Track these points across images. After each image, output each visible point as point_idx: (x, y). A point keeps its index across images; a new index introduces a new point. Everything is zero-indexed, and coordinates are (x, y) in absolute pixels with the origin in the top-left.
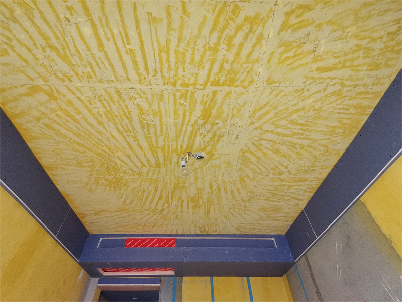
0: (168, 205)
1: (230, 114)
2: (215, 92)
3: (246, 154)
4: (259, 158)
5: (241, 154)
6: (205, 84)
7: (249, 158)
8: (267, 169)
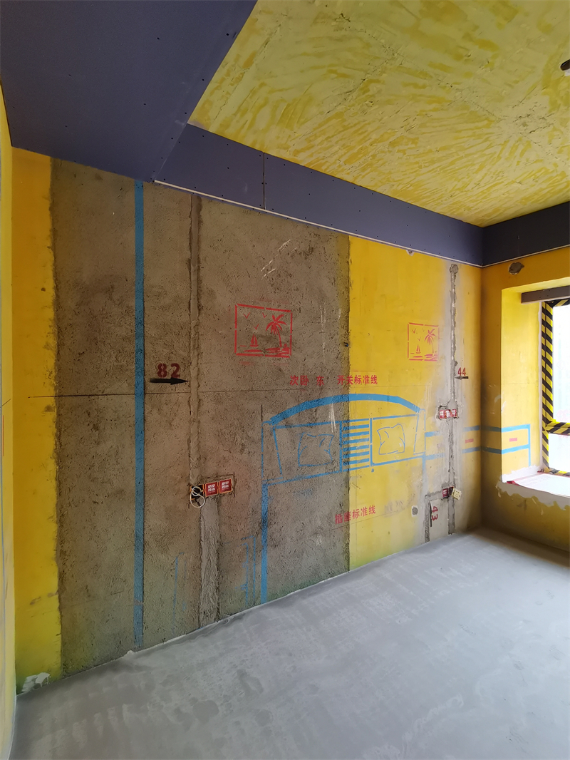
1: (562, 128)
3: (486, 122)
4: (460, 131)
5: (492, 118)
7: (474, 122)
8: (424, 133)
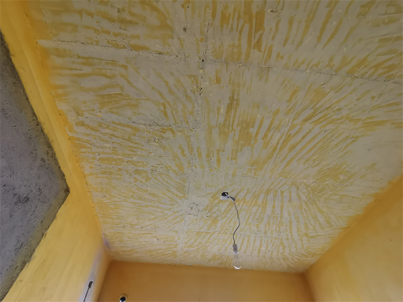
0: (290, 133)
1: (198, 221)
2: (208, 229)
3: (183, 195)
4: (169, 191)
5: (186, 195)
6: (213, 233)
7: (179, 191)
